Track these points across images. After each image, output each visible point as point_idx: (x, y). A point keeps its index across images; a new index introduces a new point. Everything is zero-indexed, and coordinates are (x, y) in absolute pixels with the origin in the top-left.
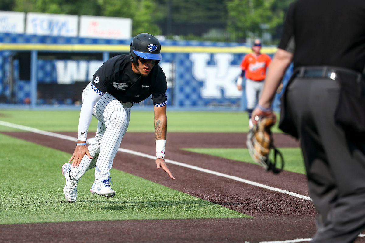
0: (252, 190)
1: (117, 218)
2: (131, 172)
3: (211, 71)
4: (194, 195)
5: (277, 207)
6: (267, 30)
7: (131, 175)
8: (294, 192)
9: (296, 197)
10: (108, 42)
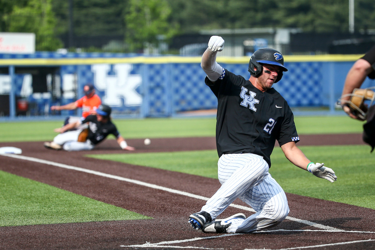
0: (152, 192)
1: (25, 223)
2: (37, 179)
3: (111, 80)
4: (97, 199)
5: (175, 208)
6: (165, 41)
7: (37, 182)
8: (191, 193)
9: (193, 198)
10: (13, 56)
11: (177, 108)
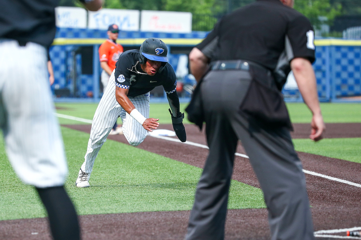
0: (311, 179)
1: (178, 208)
2: (191, 163)
4: (253, 185)
5: (335, 196)
6: (325, 22)
7: (191, 166)
8: (352, 181)
9: (354, 186)
10: (169, 36)
11: (339, 93)
